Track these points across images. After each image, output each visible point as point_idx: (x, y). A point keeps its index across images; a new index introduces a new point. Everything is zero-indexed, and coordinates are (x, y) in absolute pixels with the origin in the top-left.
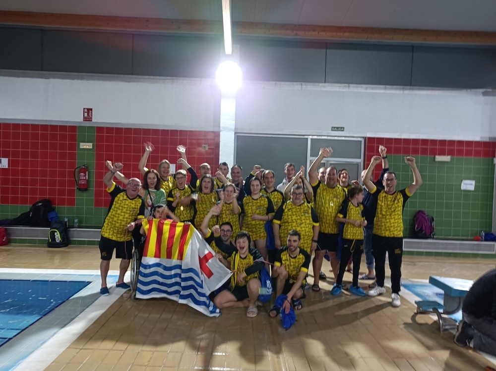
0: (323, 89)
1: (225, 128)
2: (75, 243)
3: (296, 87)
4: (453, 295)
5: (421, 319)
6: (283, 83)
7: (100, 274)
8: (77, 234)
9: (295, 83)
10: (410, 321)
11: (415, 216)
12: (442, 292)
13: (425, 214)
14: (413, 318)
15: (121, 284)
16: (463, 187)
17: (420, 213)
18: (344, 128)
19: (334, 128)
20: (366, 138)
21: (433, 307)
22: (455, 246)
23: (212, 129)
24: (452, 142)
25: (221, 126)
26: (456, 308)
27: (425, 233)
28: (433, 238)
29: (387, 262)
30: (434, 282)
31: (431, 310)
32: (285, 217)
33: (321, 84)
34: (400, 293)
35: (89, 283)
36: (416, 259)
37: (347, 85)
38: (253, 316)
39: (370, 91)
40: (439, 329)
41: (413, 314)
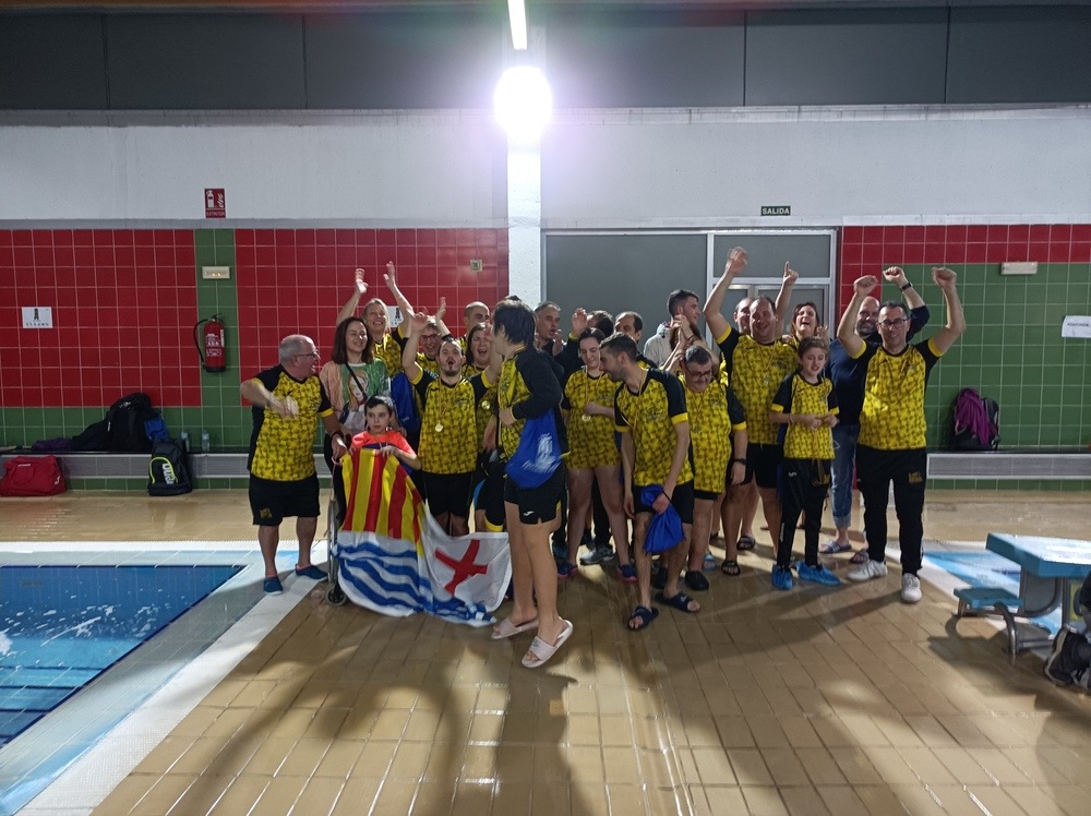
0: (739, 120)
1: (519, 221)
3: (677, 118)
4: (1042, 573)
5: (967, 628)
6: (647, 110)
7: (259, 548)
9: (675, 110)
10: (942, 633)
11: (955, 402)
12: (1018, 568)
13: (978, 396)
14: (950, 626)
15: (306, 570)
16: (1067, 332)
17: (968, 393)
18: (789, 208)
19: (768, 208)
20: (840, 227)
21: (995, 601)
22: (1046, 465)
23: (490, 225)
24: (1040, 230)
25: (509, 216)
26: (1047, 602)
27: (978, 439)
28: (996, 449)
29: (891, 505)
30: (998, 547)
31: (992, 608)
33: (734, 110)
34: (919, 572)
35: (239, 568)
36: (956, 496)
37: (796, 108)
39: (847, 119)
40: (1010, 647)
41: (950, 616)
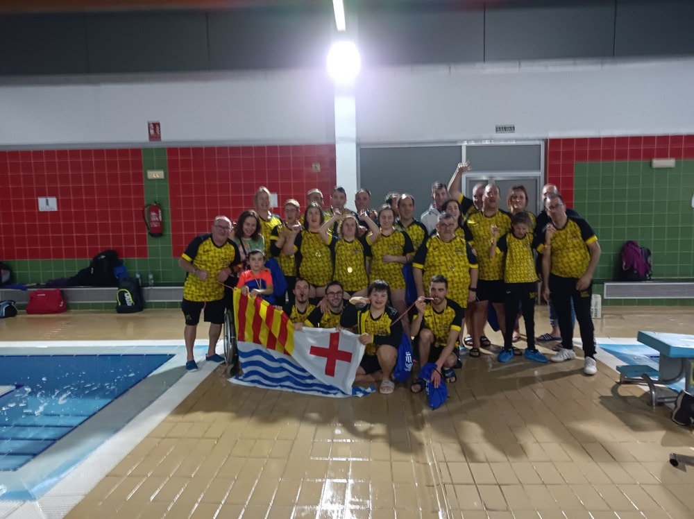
0: (481, 72)
1: (343, 139)
2: (150, 305)
4: (673, 354)
5: (625, 391)
6: (422, 67)
7: (185, 344)
8: (154, 294)
9: (440, 66)
10: (609, 394)
11: (623, 250)
13: (637, 246)
14: (614, 390)
15: (212, 357)
17: (631, 244)
18: (514, 128)
19: (500, 128)
20: (547, 140)
21: (642, 374)
22: (682, 290)
23: (325, 142)
24: (677, 139)
25: (336, 135)
28: (650, 280)
30: (644, 339)
31: (641, 378)
32: (430, 259)
33: (478, 65)
36: (623, 310)
37: (517, 63)
38: (389, 392)
39: (551, 70)
40: (652, 402)
41: (614, 384)
